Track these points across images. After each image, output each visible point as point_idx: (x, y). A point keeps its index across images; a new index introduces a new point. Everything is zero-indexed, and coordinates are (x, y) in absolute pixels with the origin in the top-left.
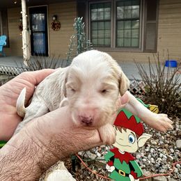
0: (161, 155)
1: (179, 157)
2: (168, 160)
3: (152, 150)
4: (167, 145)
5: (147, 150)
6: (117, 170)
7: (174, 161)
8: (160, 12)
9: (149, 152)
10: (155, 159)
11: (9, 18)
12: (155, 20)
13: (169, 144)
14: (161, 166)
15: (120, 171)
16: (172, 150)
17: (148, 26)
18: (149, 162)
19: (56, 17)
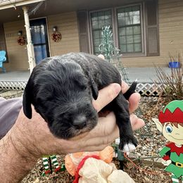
8: (160, 16)
11: (5, 33)
12: (156, 24)
17: (149, 30)
19: (56, 28)
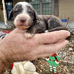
0: (64, 54)
1: (70, 54)
2: (67, 55)
3: (60, 52)
4: (65, 50)
5: (59, 52)
6: (50, 60)
7: (69, 55)
9: (60, 53)
10: (62, 55)
12: (58, 3)
13: (66, 50)
14: (64, 57)
15: (51, 60)
16: (68, 52)
17: (55, 6)
18: (60, 56)
